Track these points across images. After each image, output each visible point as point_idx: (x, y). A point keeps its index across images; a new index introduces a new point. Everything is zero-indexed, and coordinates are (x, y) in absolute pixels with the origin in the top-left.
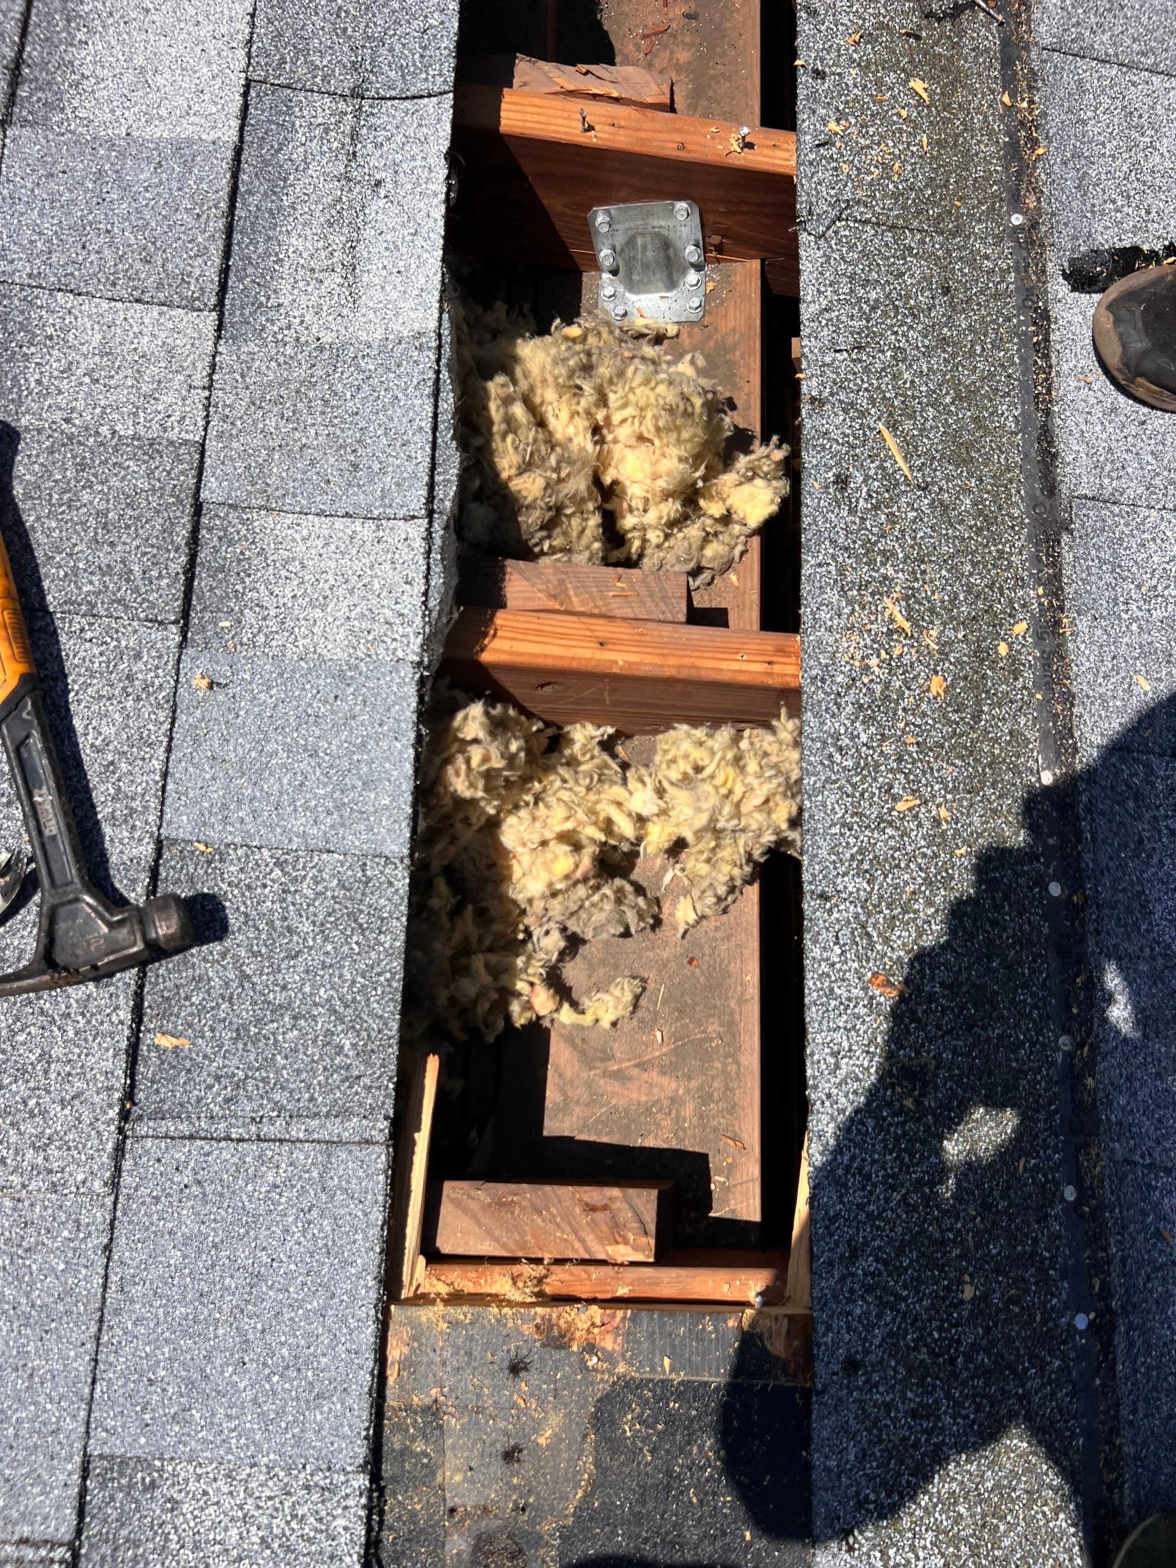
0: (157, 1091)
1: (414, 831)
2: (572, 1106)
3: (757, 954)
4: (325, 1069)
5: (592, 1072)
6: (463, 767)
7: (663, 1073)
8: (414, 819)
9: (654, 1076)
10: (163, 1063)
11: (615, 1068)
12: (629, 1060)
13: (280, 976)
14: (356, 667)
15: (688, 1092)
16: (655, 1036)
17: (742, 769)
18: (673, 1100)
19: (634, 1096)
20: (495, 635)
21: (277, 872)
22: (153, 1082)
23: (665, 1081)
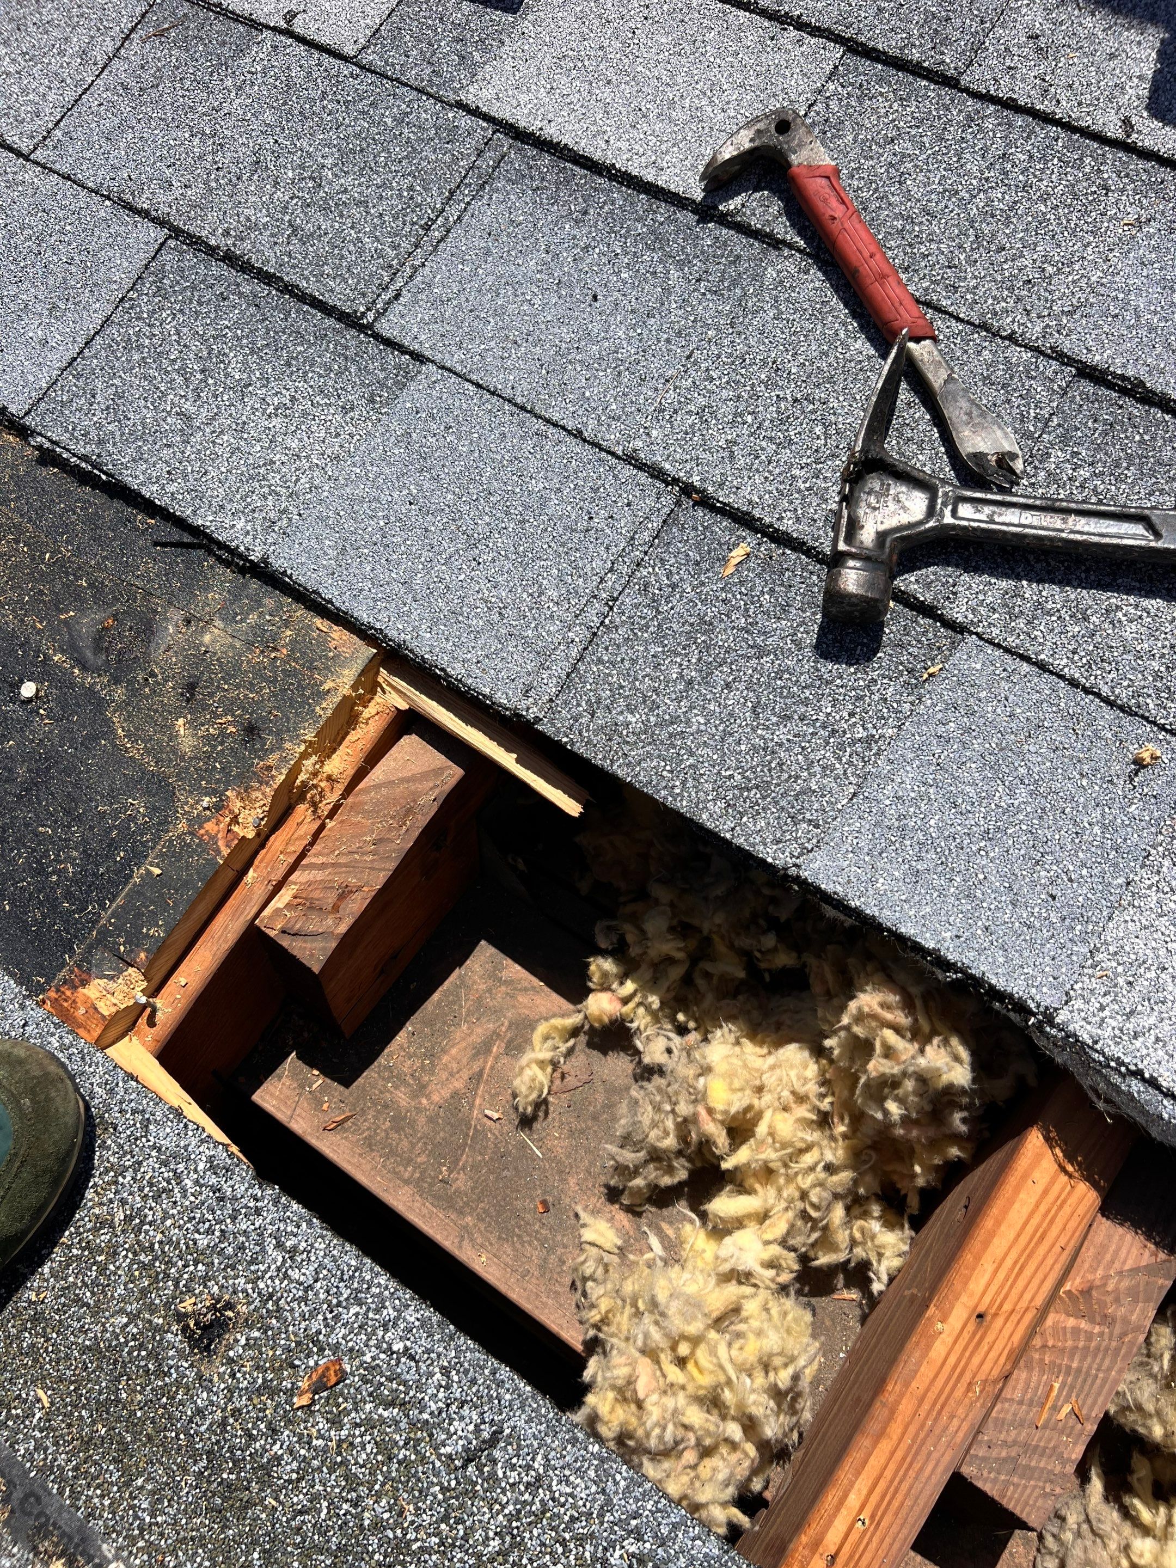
0: (695, 529)
1: (826, 897)
2: (490, 982)
3: (502, 1288)
4: (622, 687)
5: (506, 1024)
6: (889, 1016)
7: (455, 1095)
8: (839, 904)
9: (458, 1084)
10: (720, 544)
11: (495, 1049)
12: (492, 1068)
13: (742, 686)
14: (1083, 941)
15: (419, 1110)
16: (497, 1111)
17: (699, 1400)
18: (422, 1087)
19: (454, 1051)
20: (1063, 1169)
21: (860, 733)
22: (706, 528)
23: (446, 1093)
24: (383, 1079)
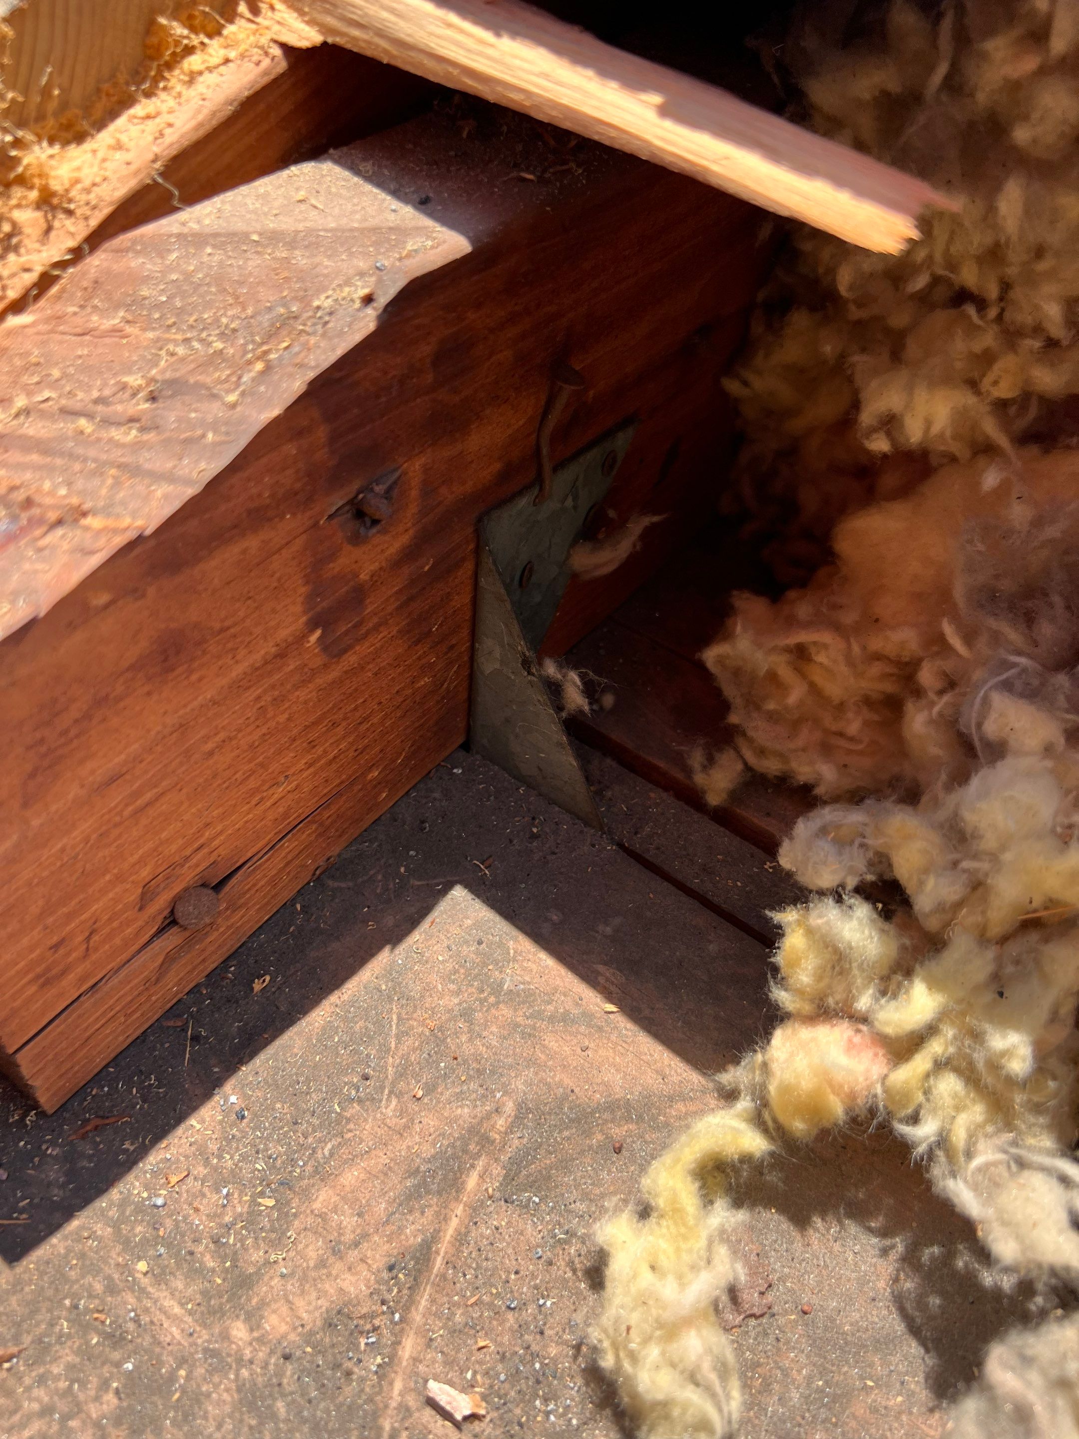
2: (471, 993)
5: (509, 1107)
7: (340, 1319)
9: (353, 1283)
11: (472, 1181)
12: (461, 1239)
15: (217, 1360)
16: (468, 1387)
18: (241, 1283)
19: (350, 1177)
23: (311, 1309)
24: (126, 1243)
